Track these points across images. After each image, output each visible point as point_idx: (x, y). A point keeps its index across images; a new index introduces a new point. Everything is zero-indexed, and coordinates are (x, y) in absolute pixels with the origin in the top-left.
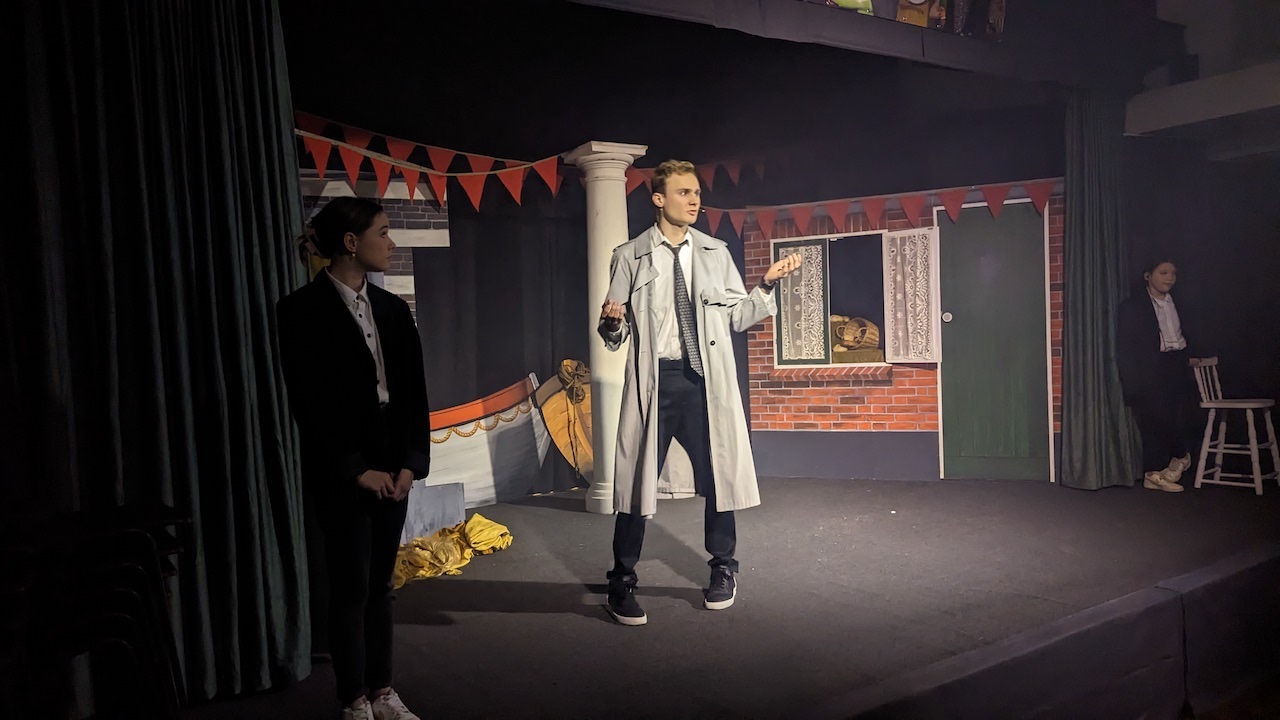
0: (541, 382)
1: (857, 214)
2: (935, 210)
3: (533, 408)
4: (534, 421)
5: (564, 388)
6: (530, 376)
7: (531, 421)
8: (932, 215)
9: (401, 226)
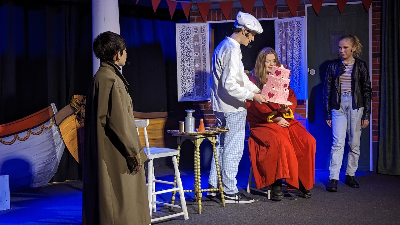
0: (59, 109)
2: (306, 6)
3: (53, 126)
4: (54, 135)
5: (74, 113)
6: (51, 105)
7: (52, 134)
8: (304, 9)
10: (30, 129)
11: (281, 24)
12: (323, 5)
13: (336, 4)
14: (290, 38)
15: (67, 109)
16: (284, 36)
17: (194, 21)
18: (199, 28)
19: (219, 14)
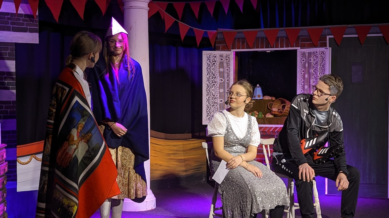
1: (283, 37)
2: (328, 37)
8: (326, 40)
9: (8, 29)
11: (303, 54)
12: (344, 36)
13: (357, 36)
14: (314, 67)
16: (307, 65)
17: (220, 49)
18: (224, 56)
19: (243, 43)
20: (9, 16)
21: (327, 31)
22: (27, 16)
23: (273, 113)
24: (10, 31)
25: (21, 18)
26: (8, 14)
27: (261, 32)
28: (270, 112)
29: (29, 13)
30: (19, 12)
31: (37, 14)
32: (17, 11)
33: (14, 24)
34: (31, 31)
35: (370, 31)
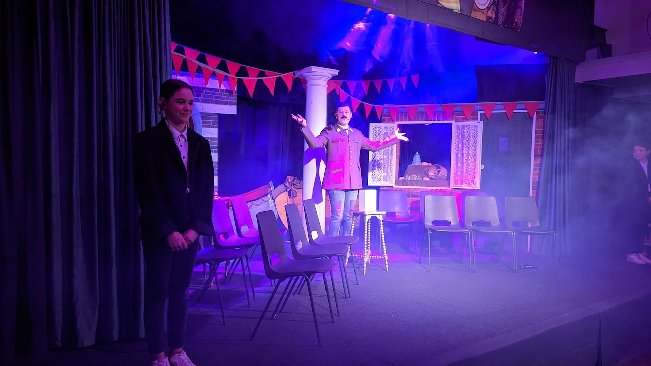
0: (275, 186)
1: (440, 112)
2: (479, 112)
3: (270, 200)
5: (286, 190)
6: (270, 183)
7: (269, 206)
8: (477, 115)
9: (212, 102)
10: (253, 201)
11: (458, 126)
12: (494, 112)
13: (504, 111)
14: (466, 138)
15: (281, 187)
16: (461, 136)
17: (385, 121)
18: (389, 127)
19: (405, 116)
20: (213, 91)
21: (478, 107)
22: (228, 91)
23: (430, 177)
24: (214, 103)
25: (223, 93)
26: (212, 89)
27: (421, 107)
28: (428, 176)
29: (229, 89)
30: (221, 88)
31: (236, 90)
32: (220, 87)
33: (217, 97)
34: (231, 104)
35: (516, 108)
